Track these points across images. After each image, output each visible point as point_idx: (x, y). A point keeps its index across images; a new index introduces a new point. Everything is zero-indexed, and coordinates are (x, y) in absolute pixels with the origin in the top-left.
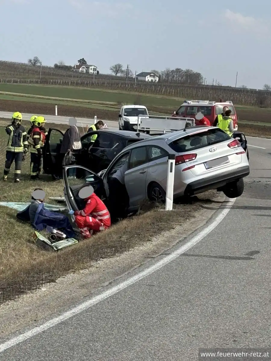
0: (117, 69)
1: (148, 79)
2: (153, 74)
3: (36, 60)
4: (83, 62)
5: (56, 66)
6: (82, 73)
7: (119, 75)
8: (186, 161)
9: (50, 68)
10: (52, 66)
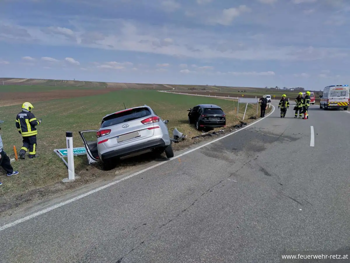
0: (284, 88)
1: (292, 90)
2: (293, 89)
3: (267, 87)
4: (277, 87)
5: (271, 88)
6: (276, 89)
7: (285, 89)
8: (102, 135)
9: (269, 89)
10: (270, 88)
